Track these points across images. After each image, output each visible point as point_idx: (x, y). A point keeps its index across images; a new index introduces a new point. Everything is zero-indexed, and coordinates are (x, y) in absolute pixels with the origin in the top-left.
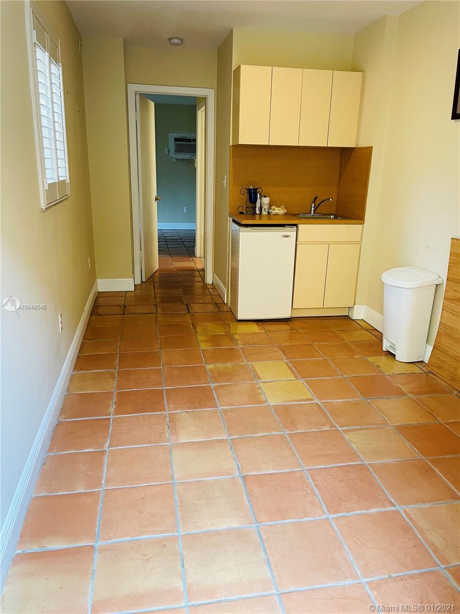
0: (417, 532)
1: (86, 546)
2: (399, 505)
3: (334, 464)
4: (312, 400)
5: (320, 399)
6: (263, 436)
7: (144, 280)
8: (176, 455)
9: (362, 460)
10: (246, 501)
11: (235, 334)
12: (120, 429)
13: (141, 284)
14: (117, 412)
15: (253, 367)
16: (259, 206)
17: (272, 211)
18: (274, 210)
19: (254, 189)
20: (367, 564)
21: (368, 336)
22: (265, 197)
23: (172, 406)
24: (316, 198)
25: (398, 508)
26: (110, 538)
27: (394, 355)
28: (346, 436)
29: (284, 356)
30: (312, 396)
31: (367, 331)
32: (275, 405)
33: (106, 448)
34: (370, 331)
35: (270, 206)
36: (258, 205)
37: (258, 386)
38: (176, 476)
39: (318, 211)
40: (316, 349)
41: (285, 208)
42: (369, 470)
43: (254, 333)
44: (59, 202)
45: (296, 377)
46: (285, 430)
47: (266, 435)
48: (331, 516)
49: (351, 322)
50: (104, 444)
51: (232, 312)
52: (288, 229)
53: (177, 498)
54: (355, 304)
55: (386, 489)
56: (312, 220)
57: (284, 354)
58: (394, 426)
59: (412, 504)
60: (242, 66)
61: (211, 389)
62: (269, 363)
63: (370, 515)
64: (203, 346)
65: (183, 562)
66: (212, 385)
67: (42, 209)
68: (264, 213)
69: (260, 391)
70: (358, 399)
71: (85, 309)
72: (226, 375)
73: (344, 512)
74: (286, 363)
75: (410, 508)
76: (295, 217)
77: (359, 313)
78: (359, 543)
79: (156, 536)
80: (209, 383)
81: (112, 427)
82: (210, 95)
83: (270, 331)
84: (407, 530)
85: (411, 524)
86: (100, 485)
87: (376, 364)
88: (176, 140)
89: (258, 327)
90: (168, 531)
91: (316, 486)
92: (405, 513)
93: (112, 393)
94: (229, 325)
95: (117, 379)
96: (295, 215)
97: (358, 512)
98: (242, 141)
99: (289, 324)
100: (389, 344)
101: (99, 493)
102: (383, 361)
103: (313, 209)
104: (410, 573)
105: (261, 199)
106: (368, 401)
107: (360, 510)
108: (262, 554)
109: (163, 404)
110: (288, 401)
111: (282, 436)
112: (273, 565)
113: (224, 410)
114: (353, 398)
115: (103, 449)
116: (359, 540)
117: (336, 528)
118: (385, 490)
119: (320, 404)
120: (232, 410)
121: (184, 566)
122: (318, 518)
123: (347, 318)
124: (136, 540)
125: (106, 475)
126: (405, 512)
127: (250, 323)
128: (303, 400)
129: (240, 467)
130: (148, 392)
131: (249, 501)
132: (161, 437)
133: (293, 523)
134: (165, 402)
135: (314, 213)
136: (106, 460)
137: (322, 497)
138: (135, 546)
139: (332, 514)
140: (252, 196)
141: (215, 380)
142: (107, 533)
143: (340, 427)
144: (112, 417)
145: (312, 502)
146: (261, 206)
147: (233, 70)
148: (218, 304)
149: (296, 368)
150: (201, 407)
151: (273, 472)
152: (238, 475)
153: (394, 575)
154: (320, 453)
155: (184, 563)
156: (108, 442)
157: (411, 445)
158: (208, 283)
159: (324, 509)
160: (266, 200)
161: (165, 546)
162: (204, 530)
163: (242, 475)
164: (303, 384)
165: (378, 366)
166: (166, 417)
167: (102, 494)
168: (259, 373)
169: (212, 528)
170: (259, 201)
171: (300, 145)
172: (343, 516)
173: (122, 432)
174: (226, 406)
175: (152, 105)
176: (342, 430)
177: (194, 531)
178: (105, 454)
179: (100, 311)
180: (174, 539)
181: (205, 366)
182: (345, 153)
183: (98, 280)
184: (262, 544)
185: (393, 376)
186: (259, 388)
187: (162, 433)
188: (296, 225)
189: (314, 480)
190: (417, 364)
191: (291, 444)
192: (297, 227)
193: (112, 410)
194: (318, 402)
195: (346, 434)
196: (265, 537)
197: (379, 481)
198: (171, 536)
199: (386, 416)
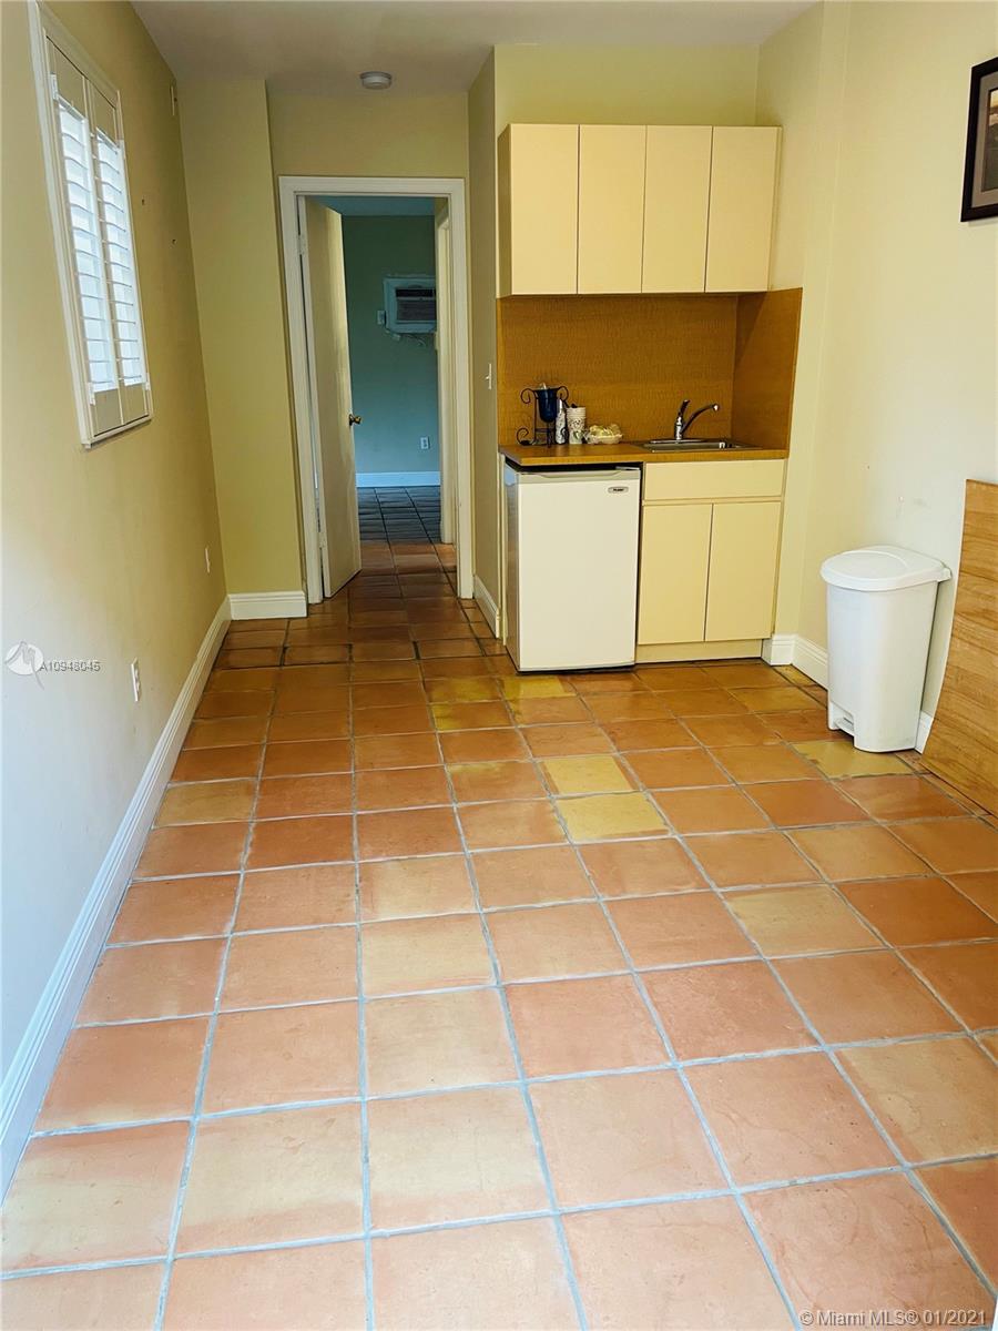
0: (860, 1096)
1: (174, 1122)
2: (828, 1042)
3: (698, 960)
4: (663, 832)
5: (681, 831)
6: (553, 906)
7: (328, 595)
8: (371, 947)
9: (758, 953)
10: (506, 1034)
11: (511, 701)
12: (259, 895)
13: (323, 602)
14: (254, 861)
15: (545, 768)
16: (563, 426)
17: (589, 436)
18: (594, 434)
19: (549, 391)
20: (748, 1158)
21: (799, 700)
22: (574, 406)
23: (368, 848)
24: (685, 404)
25: (825, 1047)
26: (223, 1109)
27: (851, 738)
28: (728, 905)
29: (612, 745)
30: (666, 824)
31: (799, 688)
32: (584, 845)
33: (227, 933)
34: (807, 690)
35: (586, 426)
36: (560, 424)
37: (552, 807)
38: (365, 986)
39: (690, 433)
40: (684, 730)
41: (620, 429)
42: (769, 972)
43: (554, 698)
44: (127, 430)
45: (634, 785)
46: (600, 895)
47: (560, 905)
48: (682, 1064)
49: (765, 669)
50: (223, 924)
51: (511, 656)
52: (622, 473)
53: (364, 1029)
54: (773, 632)
55: (804, 1010)
56: (676, 455)
57: (613, 740)
58: (836, 884)
59: (857, 1039)
60: (513, 126)
61: (453, 813)
62: (580, 760)
63: (763, 1061)
64: (443, 727)
65: (367, 1153)
66: (455, 806)
67: (83, 445)
68: (574, 441)
69: (555, 815)
70: (763, 830)
71: (200, 656)
72: (487, 786)
73: (706, 1056)
74: (616, 759)
75: (849, 1048)
76: (641, 449)
77: (783, 652)
78: (734, 1116)
79: (317, 1102)
80: (449, 802)
81: (243, 891)
82: (456, 191)
83: (587, 694)
84: (838, 1090)
85: (849, 1080)
86: (211, 1005)
87: (809, 758)
88: (400, 293)
89: (563, 685)
90: (340, 1094)
91: (656, 1005)
92: (839, 1058)
93: (246, 825)
94: (501, 681)
95: (259, 797)
96: (642, 445)
97: (740, 1056)
98: (518, 289)
99: (629, 679)
100: (842, 715)
101: (205, 1021)
102: (828, 751)
103: (679, 429)
104: (837, 1176)
105: (565, 412)
106: (785, 832)
107: (742, 1051)
108: (530, 1137)
109: (351, 844)
110: (611, 836)
111: (594, 907)
112: (549, 1160)
113: (476, 856)
114: (752, 827)
115: (221, 936)
116: (734, 1112)
117: (689, 1088)
118: (802, 1013)
119: (680, 840)
120: (492, 856)
121: (367, 1161)
122: (653, 1068)
123: (759, 662)
124: (274, 1110)
125: (224, 986)
126: (839, 1056)
127: (547, 677)
128: (645, 833)
129: (499, 968)
130: (320, 821)
131: (513, 1036)
132: (340, 910)
133: (598, 1079)
134: (355, 842)
135: (683, 438)
136: (225, 957)
137: (665, 1026)
138: (271, 1122)
139: (684, 1059)
140: (547, 405)
141: (461, 793)
142: (218, 1097)
143: (719, 886)
144: (242, 873)
145: (644, 1036)
146: (566, 427)
147: (497, 136)
148: (481, 641)
149: (636, 770)
150: (430, 850)
151: (567, 977)
152: (495, 984)
153: (801, 1181)
154: (671, 939)
155: (369, 1155)
156: (230, 920)
157: (868, 922)
158: (463, 597)
159: (668, 1050)
160: (577, 414)
161: (332, 1121)
162: (414, 1091)
163: (503, 983)
164: (648, 800)
165: (815, 762)
166: (353, 871)
167: (213, 1022)
168: (555, 780)
169: (433, 1088)
170: (561, 415)
171: (647, 290)
172: (707, 1065)
173: (263, 901)
174: (481, 846)
175: (336, 219)
176: (722, 893)
177: (394, 1094)
178: (225, 945)
179: (234, 659)
180: (354, 1108)
181: (442, 769)
182: (748, 304)
183: (230, 596)
184: (531, 1119)
185: (846, 782)
186: (555, 810)
187: (344, 902)
188: (639, 465)
189: (651, 992)
190: (902, 756)
191: (610, 921)
192: (641, 469)
193: (244, 858)
194: (676, 837)
195: (730, 901)
196: (539, 1106)
197: (789, 994)
198: (347, 1103)
199: (818, 862)
